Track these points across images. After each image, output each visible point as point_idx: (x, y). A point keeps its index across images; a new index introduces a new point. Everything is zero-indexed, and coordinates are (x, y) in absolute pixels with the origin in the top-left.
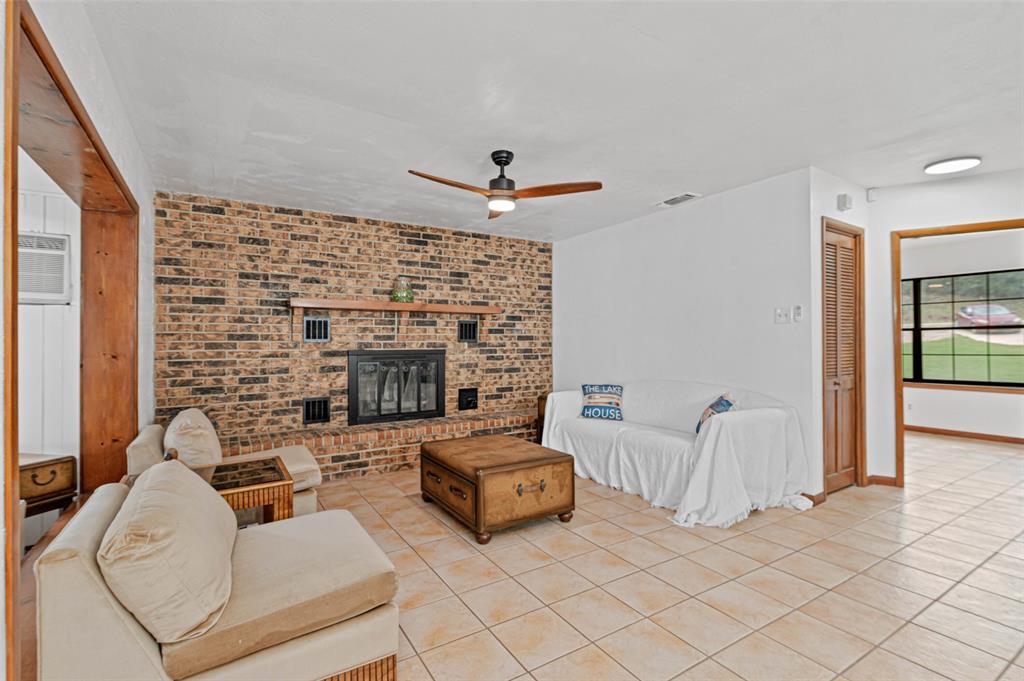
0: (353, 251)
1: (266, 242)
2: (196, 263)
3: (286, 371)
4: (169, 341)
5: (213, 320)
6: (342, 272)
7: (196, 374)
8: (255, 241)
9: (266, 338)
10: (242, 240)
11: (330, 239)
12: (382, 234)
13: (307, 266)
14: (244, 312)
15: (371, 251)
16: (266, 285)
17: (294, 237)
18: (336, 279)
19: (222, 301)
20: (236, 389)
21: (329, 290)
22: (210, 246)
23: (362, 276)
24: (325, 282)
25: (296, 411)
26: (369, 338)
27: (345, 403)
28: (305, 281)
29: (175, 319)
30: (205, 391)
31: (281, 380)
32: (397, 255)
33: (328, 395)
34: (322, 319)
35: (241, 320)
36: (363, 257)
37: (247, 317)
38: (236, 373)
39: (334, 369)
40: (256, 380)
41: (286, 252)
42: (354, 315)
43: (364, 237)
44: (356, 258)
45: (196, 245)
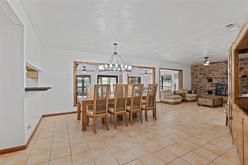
0: (216, 68)
1: (203, 69)
2: (195, 73)
3: (206, 86)
4: (192, 82)
5: (197, 79)
6: (214, 71)
7: (195, 86)
8: (202, 69)
9: (203, 82)
10: (200, 69)
11: (212, 67)
12: (222, 64)
13: (208, 71)
14: (200, 78)
15: (220, 67)
16: (203, 75)
17: (207, 67)
18: (213, 73)
19: (198, 77)
20: (199, 88)
21: (212, 74)
22: (196, 71)
23: (218, 71)
24: (212, 73)
25: (207, 92)
26: (220, 82)
27: (215, 92)
28: (208, 73)
29: (193, 80)
30: (196, 88)
31: (205, 87)
32: (225, 67)
33: (212, 90)
34: (211, 78)
35: (200, 79)
36: (218, 68)
37: (201, 79)
38: (199, 86)
39: (213, 86)
40: (202, 87)
41: (205, 70)
42: (216, 78)
43: (218, 65)
44: (217, 69)
45: (195, 71)
